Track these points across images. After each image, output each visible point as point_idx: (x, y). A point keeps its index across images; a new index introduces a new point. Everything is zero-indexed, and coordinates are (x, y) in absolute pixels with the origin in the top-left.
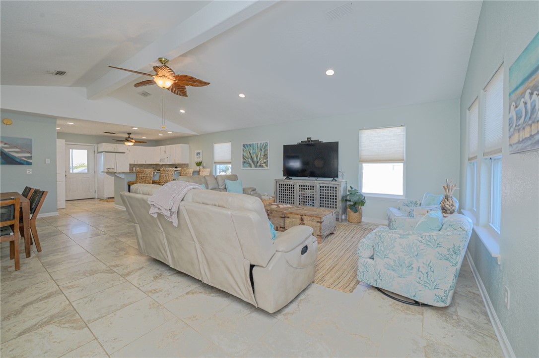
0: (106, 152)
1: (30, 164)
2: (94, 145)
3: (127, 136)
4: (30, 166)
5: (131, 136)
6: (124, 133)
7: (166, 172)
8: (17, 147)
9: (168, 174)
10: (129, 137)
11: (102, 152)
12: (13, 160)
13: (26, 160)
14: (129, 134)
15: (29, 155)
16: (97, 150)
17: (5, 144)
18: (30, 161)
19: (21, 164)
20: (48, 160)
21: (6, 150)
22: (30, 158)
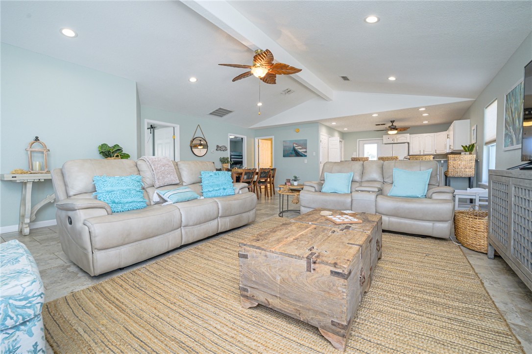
1: (306, 156)
3: (391, 124)
4: (305, 157)
5: (394, 124)
8: (300, 146)
12: (299, 154)
14: (392, 122)
15: (305, 150)
17: (296, 144)
18: (306, 154)
19: (302, 156)
20: (314, 153)
21: (296, 148)
22: (306, 152)
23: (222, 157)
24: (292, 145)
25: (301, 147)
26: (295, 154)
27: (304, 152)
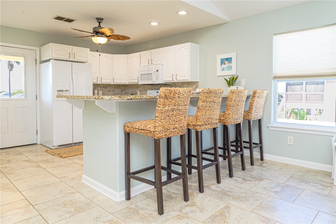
0: (55, 60)
2: (33, 48)
6: (87, 17)
10: (99, 26)
11: (48, 60)
14: (100, 20)
16: (40, 58)
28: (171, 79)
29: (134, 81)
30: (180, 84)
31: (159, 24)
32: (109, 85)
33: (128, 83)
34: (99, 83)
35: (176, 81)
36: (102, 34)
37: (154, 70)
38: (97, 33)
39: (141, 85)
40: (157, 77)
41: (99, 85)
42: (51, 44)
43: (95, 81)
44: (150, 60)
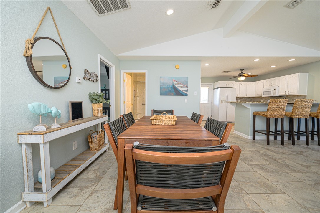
0: (221, 88)
1: (186, 95)
2: (211, 84)
6: (237, 70)
7: (304, 103)
9: (306, 106)
10: (242, 73)
11: (218, 88)
12: (179, 92)
13: (185, 92)
14: (242, 70)
16: (214, 87)
17: (176, 82)
18: (187, 93)
19: (182, 95)
20: (196, 92)
21: (176, 86)
22: (187, 91)
23: (92, 92)
24: (172, 83)
25: (181, 85)
26: (174, 93)
27: (185, 90)
28: (284, 94)
29: (260, 95)
30: (292, 96)
31: (276, 66)
32: (244, 97)
33: (255, 96)
34: (239, 96)
35: (288, 95)
36: (243, 76)
37: (272, 89)
38: (240, 76)
39: (263, 97)
40: (275, 93)
41: (239, 97)
42: (219, 82)
43: (237, 96)
44: (270, 84)
